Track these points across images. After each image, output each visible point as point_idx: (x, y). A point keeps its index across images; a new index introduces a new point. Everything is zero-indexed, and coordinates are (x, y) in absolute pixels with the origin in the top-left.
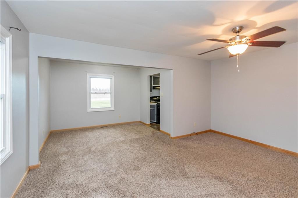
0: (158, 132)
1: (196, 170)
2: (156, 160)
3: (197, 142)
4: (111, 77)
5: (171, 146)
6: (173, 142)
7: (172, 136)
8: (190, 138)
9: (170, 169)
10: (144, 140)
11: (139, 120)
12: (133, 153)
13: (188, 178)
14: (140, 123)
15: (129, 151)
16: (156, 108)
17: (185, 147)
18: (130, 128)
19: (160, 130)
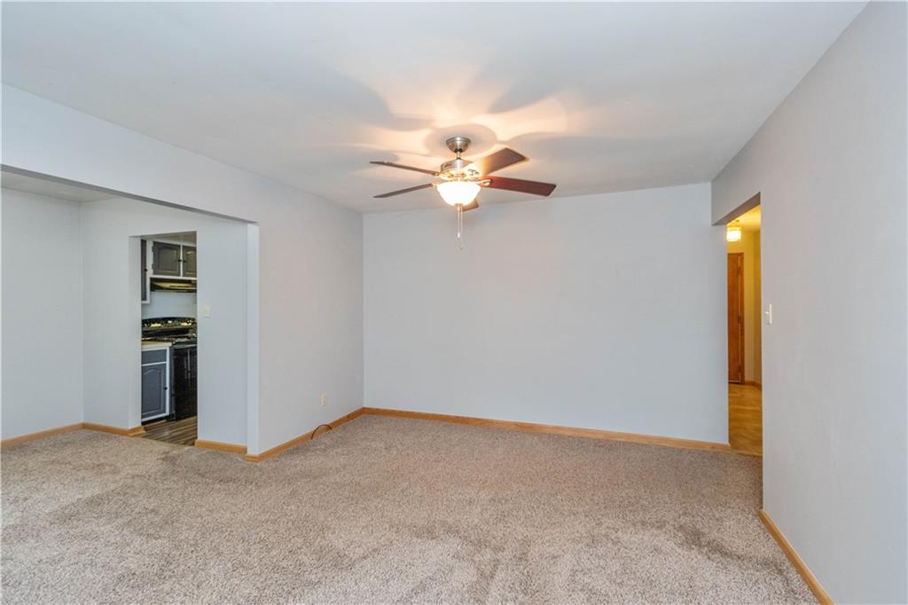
0: (188, 451)
1: (363, 533)
2: (219, 554)
3: (339, 450)
5: (259, 487)
6: (260, 470)
7: (254, 451)
8: (314, 445)
9: (284, 564)
10: (133, 496)
12: (93, 564)
13: (352, 566)
14: (86, 433)
15: (63, 563)
16: (168, 362)
17: (309, 477)
18: (31, 465)
19: (196, 441)
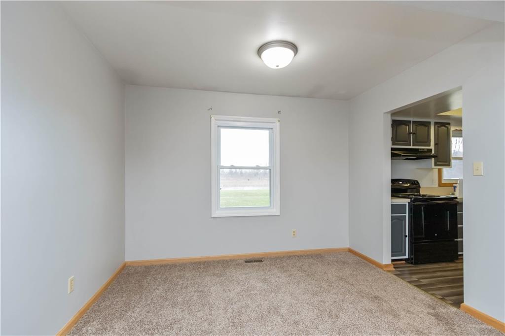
4: (271, 126)
11: (347, 245)
16: (407, 215)
18: (330, 275)
19: (462, 305)
